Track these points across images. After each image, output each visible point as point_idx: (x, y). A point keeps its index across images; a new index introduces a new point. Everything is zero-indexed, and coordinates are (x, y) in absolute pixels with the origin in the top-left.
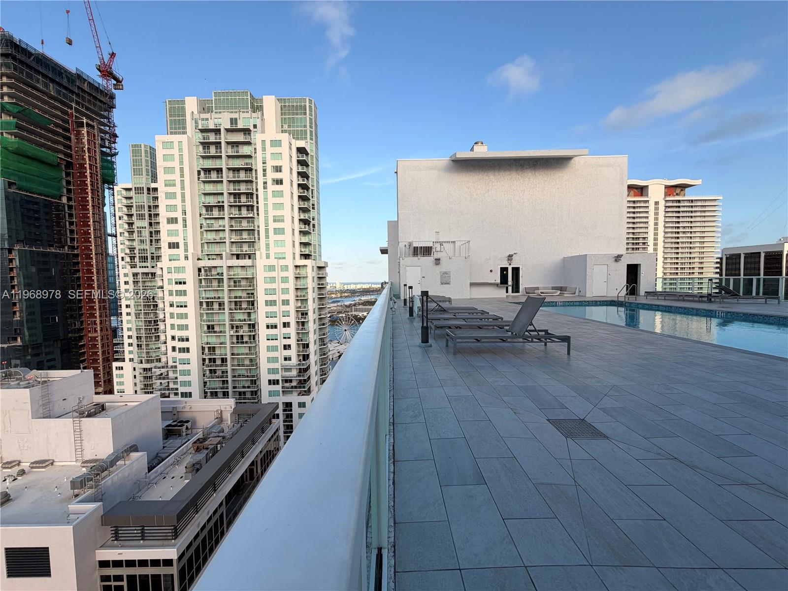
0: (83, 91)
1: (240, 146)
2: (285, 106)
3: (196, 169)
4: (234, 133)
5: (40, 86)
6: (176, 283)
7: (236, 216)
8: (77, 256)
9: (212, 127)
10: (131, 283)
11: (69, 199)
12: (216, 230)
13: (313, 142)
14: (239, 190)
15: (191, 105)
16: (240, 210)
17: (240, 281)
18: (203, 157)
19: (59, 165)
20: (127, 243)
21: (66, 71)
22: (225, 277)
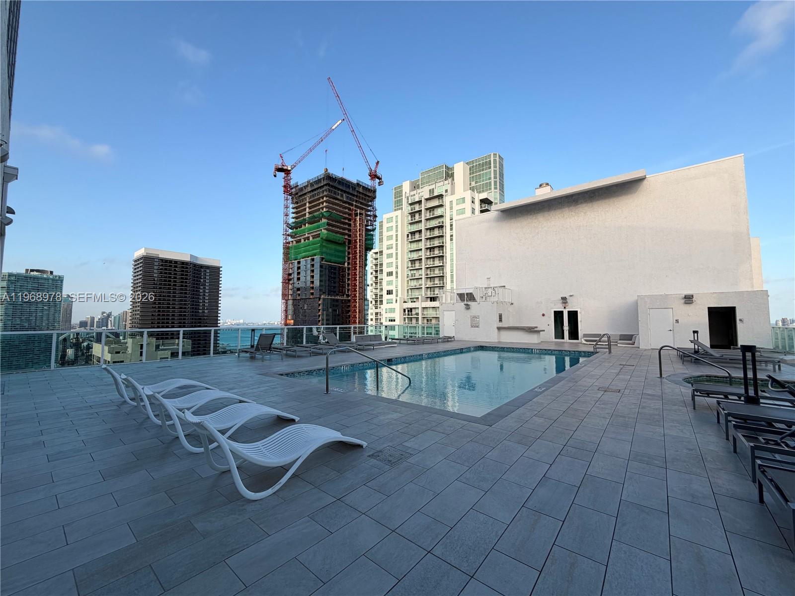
0: (360, 193)
1: (435, 210)
2: (473, 167)
3: (406, 233)
4: (432, 200)
5: (339, 197)
6: (389, 321)
7: (431, 266)
8: (349, 301)
9: (417, 200)
10: (374, 320)
11: (349, 264)
12: (417, 279)
13: (498, 190)
14: (434, 244)
15: (406, 187)
16: (434, 261)
17: (431, 320)
18: (411, 224)
19: (344, 243)
20: (374, 291)
21: (352, 183)
22: (420, 316)
